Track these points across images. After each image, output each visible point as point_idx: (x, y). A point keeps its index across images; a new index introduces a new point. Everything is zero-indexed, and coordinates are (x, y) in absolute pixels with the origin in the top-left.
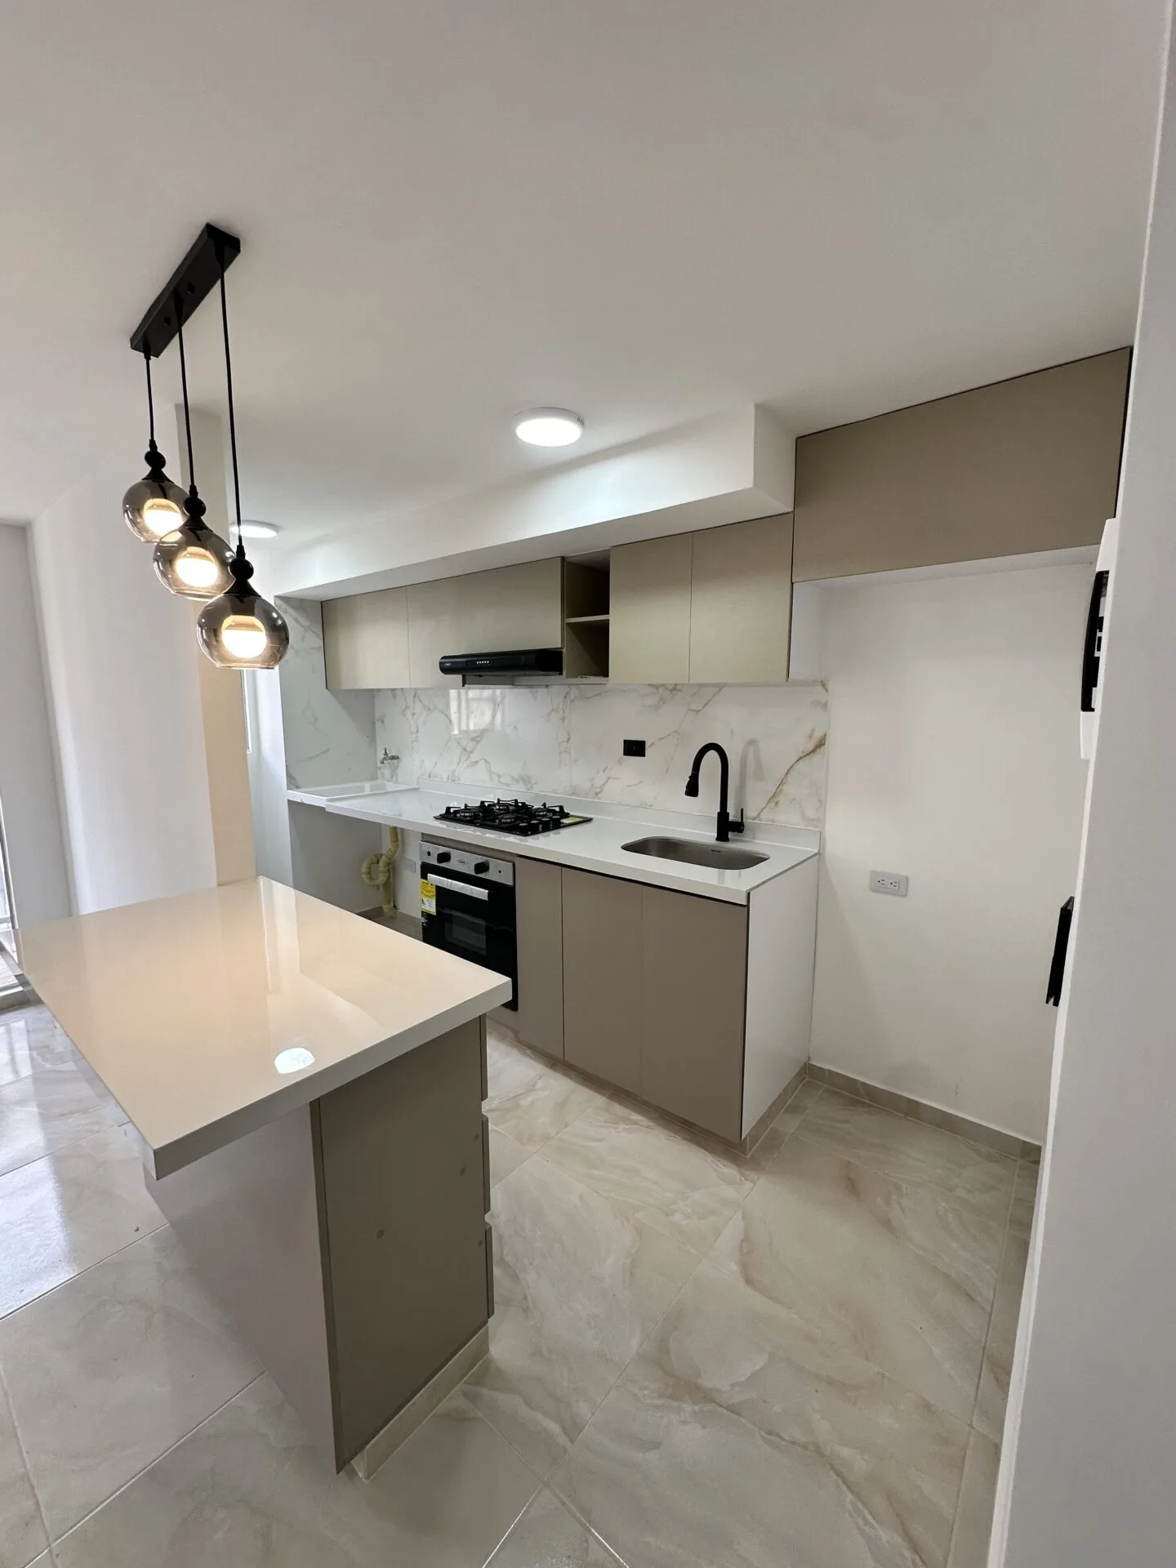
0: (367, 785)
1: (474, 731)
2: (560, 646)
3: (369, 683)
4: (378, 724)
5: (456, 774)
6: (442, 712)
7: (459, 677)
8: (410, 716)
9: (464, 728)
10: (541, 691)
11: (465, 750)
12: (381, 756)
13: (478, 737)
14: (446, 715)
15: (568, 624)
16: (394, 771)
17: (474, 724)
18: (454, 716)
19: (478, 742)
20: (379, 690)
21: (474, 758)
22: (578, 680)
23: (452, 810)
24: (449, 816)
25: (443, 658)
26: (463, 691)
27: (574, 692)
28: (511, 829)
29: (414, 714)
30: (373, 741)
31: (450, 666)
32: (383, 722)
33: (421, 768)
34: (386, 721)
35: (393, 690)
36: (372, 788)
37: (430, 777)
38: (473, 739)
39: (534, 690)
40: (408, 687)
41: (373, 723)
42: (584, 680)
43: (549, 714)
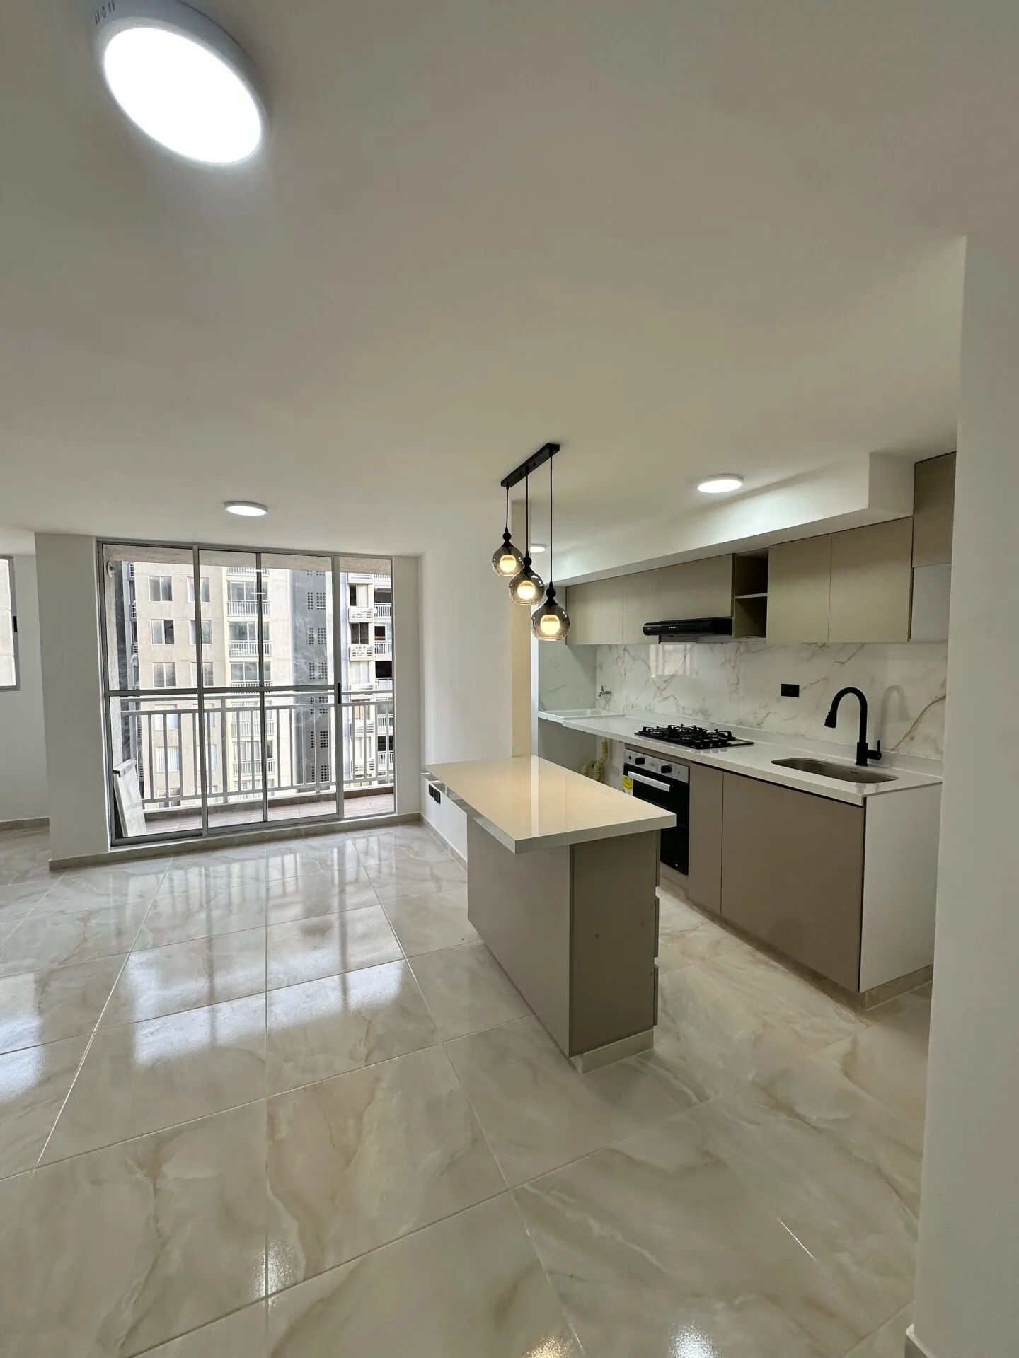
0: (589, 711)
1: (668, 676)
2: (730, 615)
3: (594, 641)
4: (598, 669)
5: (652, 705)
6: (644, 661)
7: (657, 637)
8: (620, 664)
9: (660, 673)
10: (718, 646)
11: (659, 689)
12: (599, 690)
13: (669, 680)
14: (647, 664)
15: (736, 600)
16: (608, 702)
17: (669, 670)
18: (653, 665)
19: (669, 683)
20: (600, 645)
21: (665, 694)
22: (744, 639)
23: (647, 729)
24: (645, 733)
25: (646, 624)
26: (660, 646)
27: (742, 649)
28: (689, 744)
29: (623, 662)
30: (594, 680)
31: (650, 630)
32: (601, 667)
33: (626, 700)
34: (603, 666)
35: (609, 645)
36: (591, 713)
37: (632, 707)
38: (665, 681)
39: (712, 645)
40: (621, 643)
41: (595, 669)
42: (751, 640)
43: (723, 664)
